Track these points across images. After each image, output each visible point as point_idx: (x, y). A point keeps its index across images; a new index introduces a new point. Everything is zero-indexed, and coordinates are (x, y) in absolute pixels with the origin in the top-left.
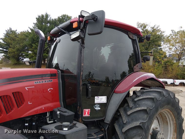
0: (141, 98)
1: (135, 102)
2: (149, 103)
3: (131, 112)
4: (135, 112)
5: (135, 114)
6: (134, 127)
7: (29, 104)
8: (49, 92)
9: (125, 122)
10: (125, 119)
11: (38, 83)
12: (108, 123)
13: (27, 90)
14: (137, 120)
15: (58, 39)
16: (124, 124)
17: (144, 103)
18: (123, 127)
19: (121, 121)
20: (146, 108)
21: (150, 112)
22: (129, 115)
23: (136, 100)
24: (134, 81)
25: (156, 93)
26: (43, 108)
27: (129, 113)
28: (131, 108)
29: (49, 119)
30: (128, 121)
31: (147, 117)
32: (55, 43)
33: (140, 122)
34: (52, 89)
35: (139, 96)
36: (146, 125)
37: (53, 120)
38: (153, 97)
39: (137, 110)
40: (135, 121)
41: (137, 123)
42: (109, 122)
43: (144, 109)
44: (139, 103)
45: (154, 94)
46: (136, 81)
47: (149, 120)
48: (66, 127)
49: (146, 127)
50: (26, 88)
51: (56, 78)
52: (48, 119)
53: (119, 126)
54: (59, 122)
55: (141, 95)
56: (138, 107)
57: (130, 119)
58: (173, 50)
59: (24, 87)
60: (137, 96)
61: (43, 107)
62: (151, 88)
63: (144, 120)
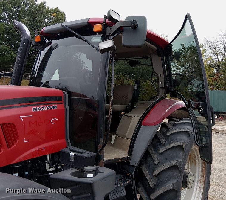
0: (175, 131)
1: (167, 137)
2: (184, 138)
3: (164, 150)
4: (169, 149)
5: (169, 152)
6: (169, 167)
7: (24, 142)
8: (53, 123)
9: (156, 163)
10: (156, 159)
11: (37, 110)
12: (136, 165)
13: (23, 120)
14: (172, 159)
15: (54, 42)
16: (156, 165)
17: (178, 137)
18: (154, 170)
19: (151, 162)
20: (182, 144)
21: (186, 149)
22: (162, 154)
23: (169, 133)
24: (167, 111)
25: (189, 126)
26: (44, 149)
27: (161, 151)
28: (164, 145)
29: (50, 165)
30: (160, 161)
31: (183, 154)
32: (47, 49)
33: (176, 161)
34: (57, 119)
35: (171, 130)
36: (182, 165)
37: (55, 167)
38: (188, 130)
39: (172, 147)
40: (170, 160)
41: (173, 163)
42: (137, 163)
43: (180, 144)
44: (173, 137)
45: (188, 127)
46: (169, 110)
47: (184, 158)
48: (90, 172)
49: (182, 167)
50: (21, 117)
51: (62, 103)
52: (48, 165)
53: (149, 168)
54: (72, 167)
55: (173, 128)
56: (171, 143)
57: (163, 158)
58: (181, 71)
59: (19, 116)
60: (169, 130)
61: (43, 147)
62: (182, 120)
63: (180, 159)
